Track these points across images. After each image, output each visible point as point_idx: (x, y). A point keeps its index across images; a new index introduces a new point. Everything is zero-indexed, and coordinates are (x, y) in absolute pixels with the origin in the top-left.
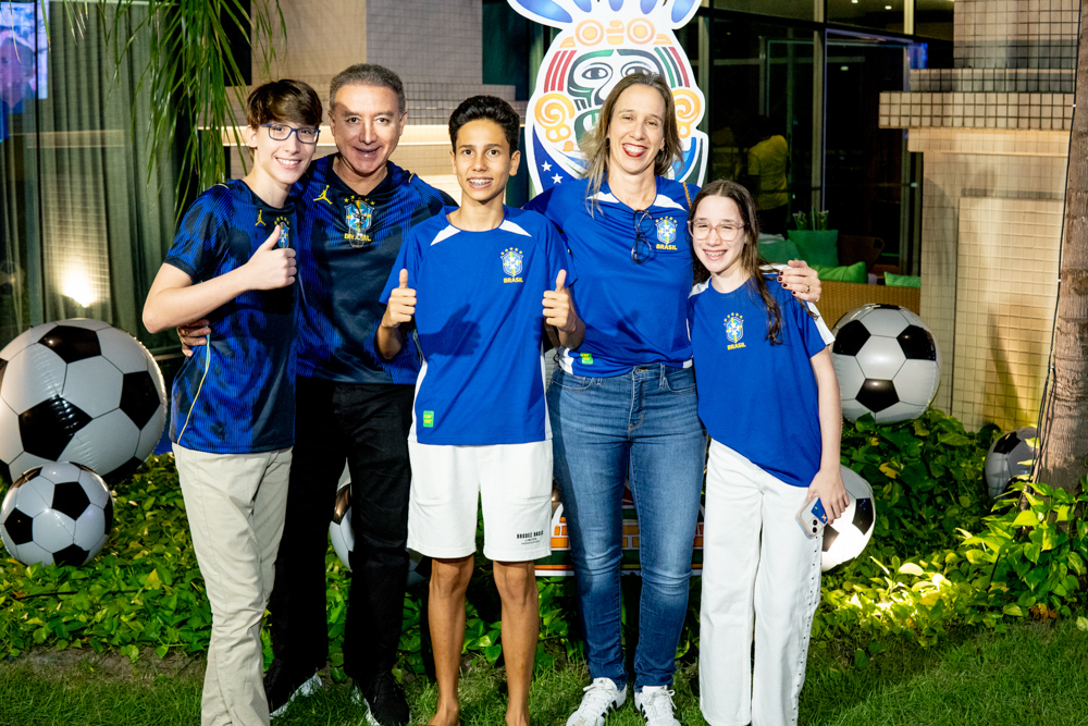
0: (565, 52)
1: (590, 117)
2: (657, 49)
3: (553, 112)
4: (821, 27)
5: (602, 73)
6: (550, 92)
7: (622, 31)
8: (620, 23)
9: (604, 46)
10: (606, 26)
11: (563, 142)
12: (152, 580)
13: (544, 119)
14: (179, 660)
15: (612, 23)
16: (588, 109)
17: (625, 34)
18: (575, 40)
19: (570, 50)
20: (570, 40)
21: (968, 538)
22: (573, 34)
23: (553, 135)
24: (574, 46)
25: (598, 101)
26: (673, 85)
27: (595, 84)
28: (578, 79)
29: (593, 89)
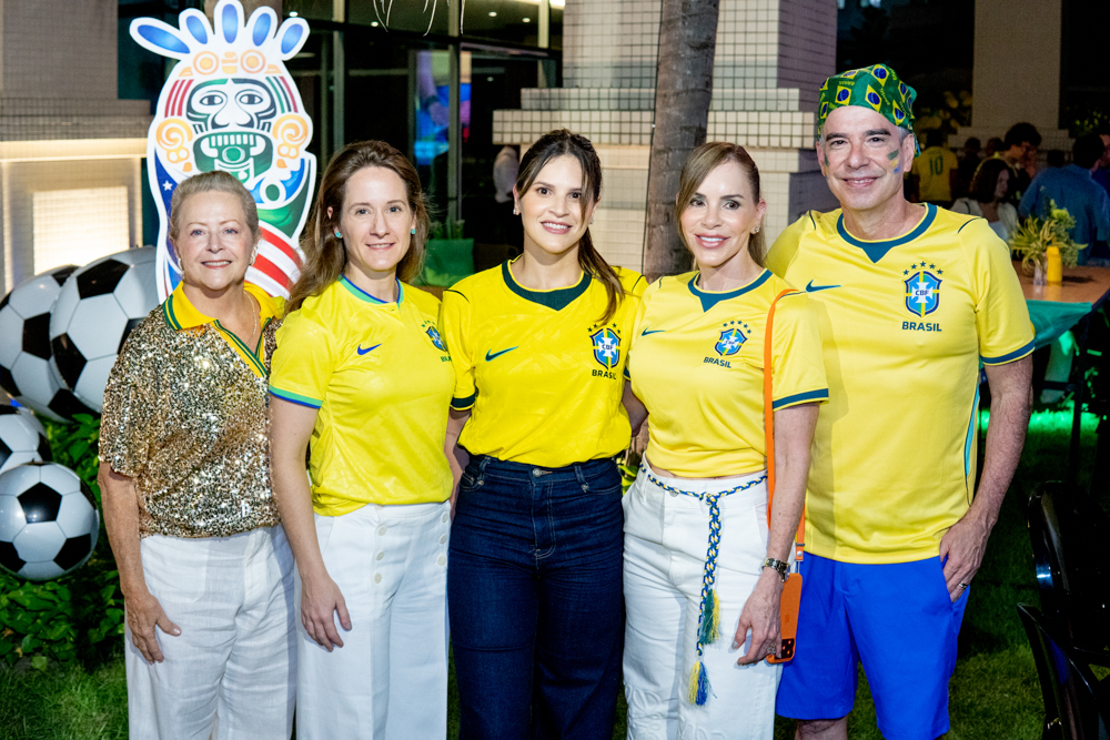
0: (183, 81)
1: (206, 140)
2: (268, 78)
3: (173, 135)
4: (455, 41)
5: (217, 100)
6: (169, 117)
7: (235, 61)
8: (234, 54)
9: (219, 75)
10: (221, 57)
11: (183, 163)
13: (164, 143)
15: (226, 55)
16: (205, 133)
17: (238, 64)
18: (193, 70)
19: (188, 78)
20: (187, 70)
22: (191, 64)
23: (173, 157)
24: (192, 74)
25: (215, 126)
26: (283, 111)
27: (211, 110)
28: (196, 106)
29: (208, 115)
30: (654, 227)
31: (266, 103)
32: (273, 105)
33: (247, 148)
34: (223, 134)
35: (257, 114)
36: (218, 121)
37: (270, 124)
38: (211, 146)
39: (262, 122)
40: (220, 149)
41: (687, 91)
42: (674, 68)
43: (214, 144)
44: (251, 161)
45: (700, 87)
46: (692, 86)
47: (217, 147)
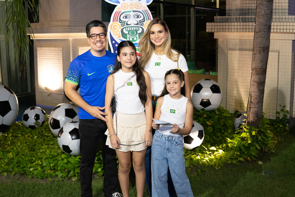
0: (118, 11)
1: (125, 29)
2: (142, 10)
3: (115, 27)
4: (194, 6)
5: (128, 17)
6: (114, 22)
8: (133, 3)
9: (128, 10)
10: (129, 4)
11: (118, 35)
12: (10, 155)
13: (113, 29)
14: (18, 176)
15: (131, 4)
16: (125, 27)
17: (134, 6)
18: (121, 8)
19: (119, 11)
20: (119, 8)
21: (229, 140)
22: (120, 7)
23: (115, 34)
24: (120, 10)
25: (127, 24)
26: (147, 20)
27: (126, 20)
28: (122, 19)
29: (126, 21)
30: (256, 54)
31: (142, 18)
32: (144, 18)
33: (136, 31)
34: (129, 27)
35: (139, 21)
36: (128, 23)
37: (143, 24)
38: (126, 31)
39: (141, 23)
40: (129, 31)
41: (265, 14)
42: (261, 7)
43: (127, 30)
44: (138, 35)
45: (269, 13)
46: (267, 13)
47: (128, 31)
